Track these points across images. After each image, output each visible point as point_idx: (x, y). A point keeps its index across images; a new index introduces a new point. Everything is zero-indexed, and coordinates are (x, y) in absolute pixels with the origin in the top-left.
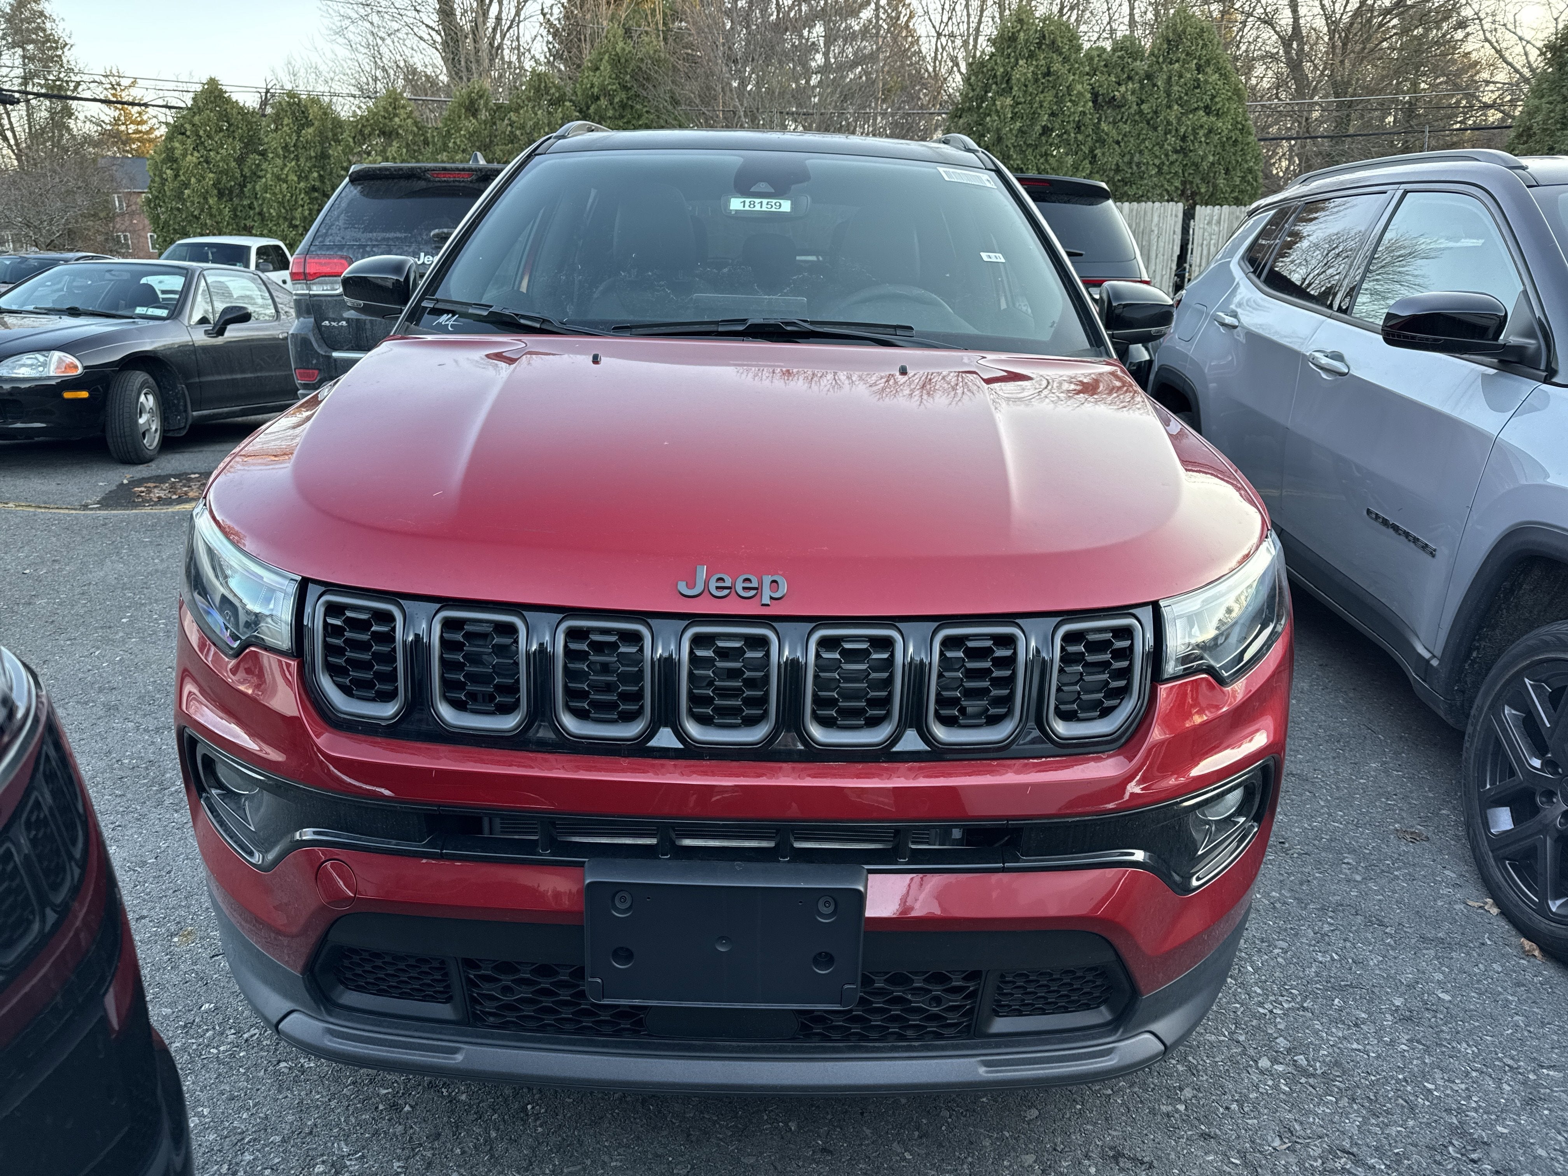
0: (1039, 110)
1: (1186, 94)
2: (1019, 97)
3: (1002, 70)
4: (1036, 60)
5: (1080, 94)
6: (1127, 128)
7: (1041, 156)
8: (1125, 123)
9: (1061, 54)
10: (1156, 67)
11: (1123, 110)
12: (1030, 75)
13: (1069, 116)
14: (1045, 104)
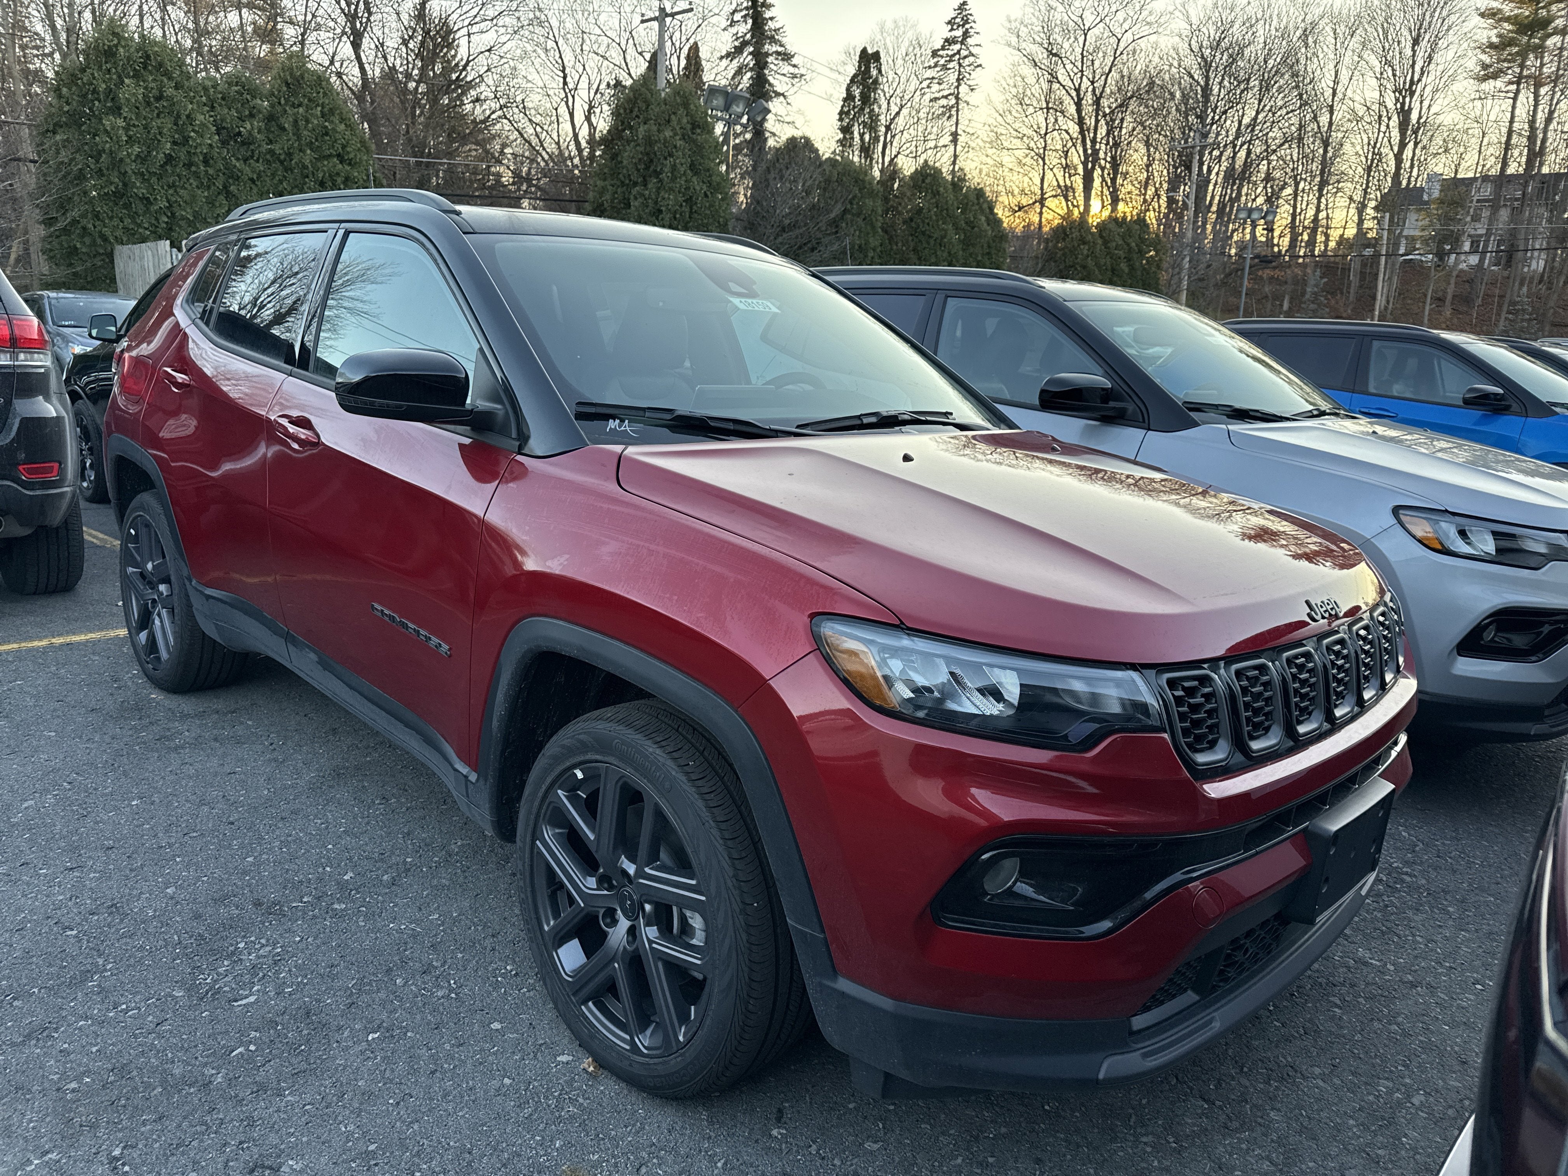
0: (159, 137)
1: (317, 140)
2: (131, 119)
3: (104, 86)
4: (144, 81)
5: (203, 125)
6: (260, 166)
7: (169, 187)
8: (257, 161)
9: (170, 78)
10: (279, 108)
11: (252, 147)
12: (140, 97)
13: (196, 148)
14: (165, 131)
